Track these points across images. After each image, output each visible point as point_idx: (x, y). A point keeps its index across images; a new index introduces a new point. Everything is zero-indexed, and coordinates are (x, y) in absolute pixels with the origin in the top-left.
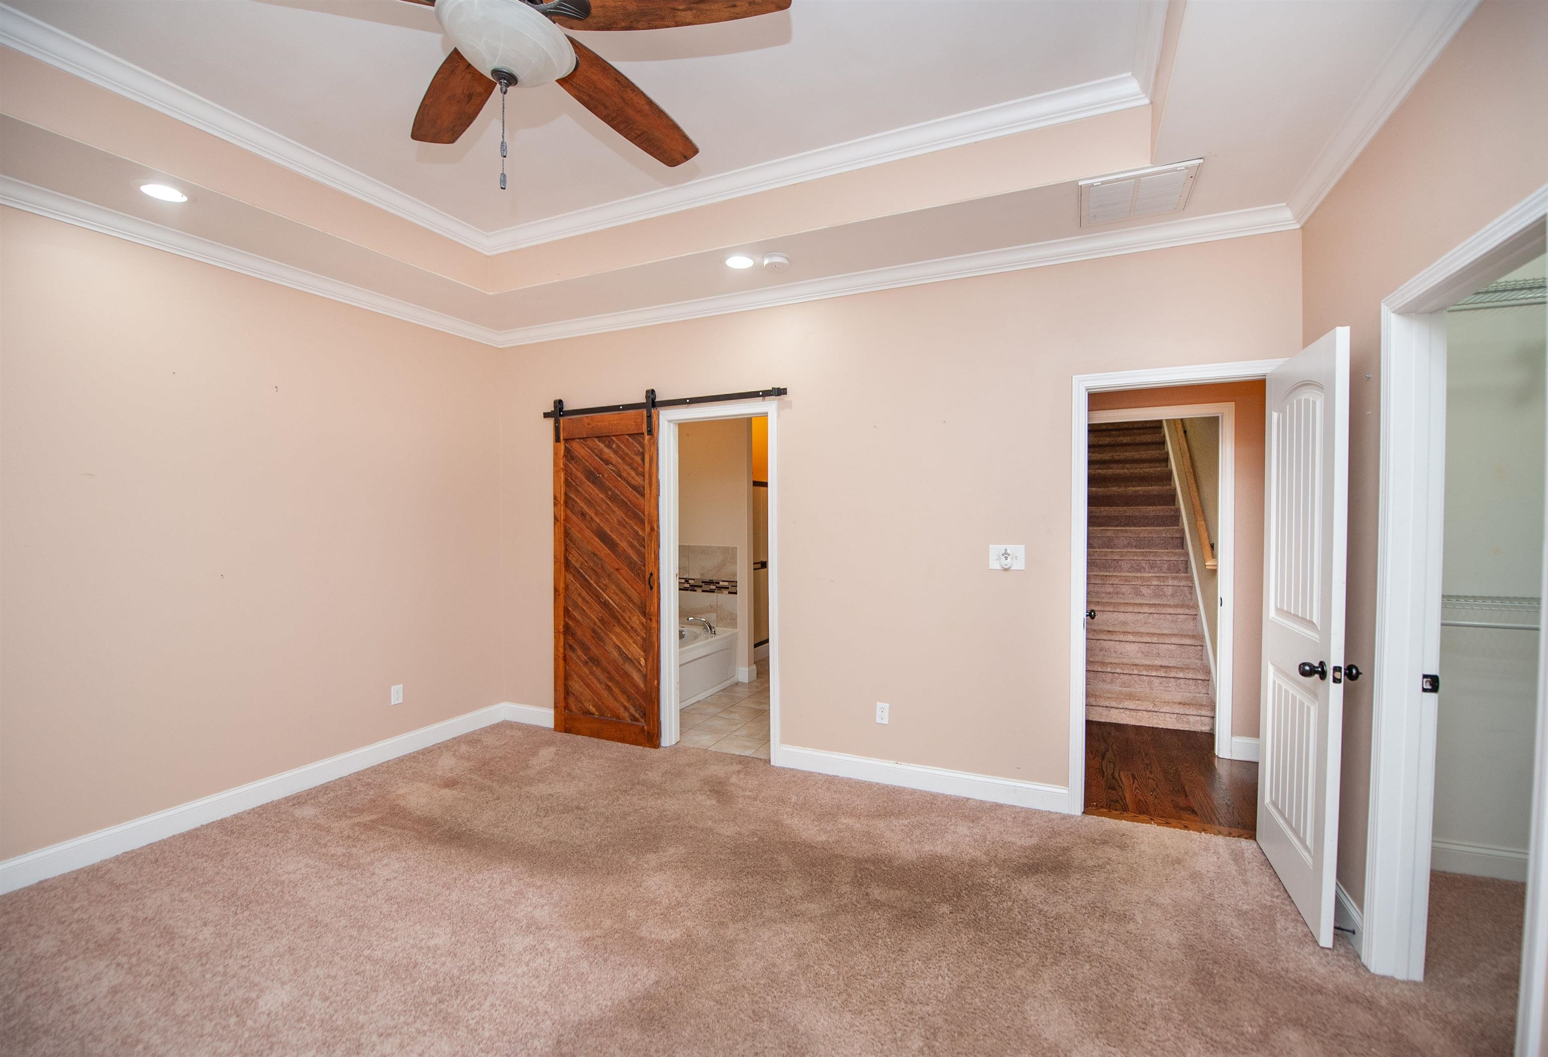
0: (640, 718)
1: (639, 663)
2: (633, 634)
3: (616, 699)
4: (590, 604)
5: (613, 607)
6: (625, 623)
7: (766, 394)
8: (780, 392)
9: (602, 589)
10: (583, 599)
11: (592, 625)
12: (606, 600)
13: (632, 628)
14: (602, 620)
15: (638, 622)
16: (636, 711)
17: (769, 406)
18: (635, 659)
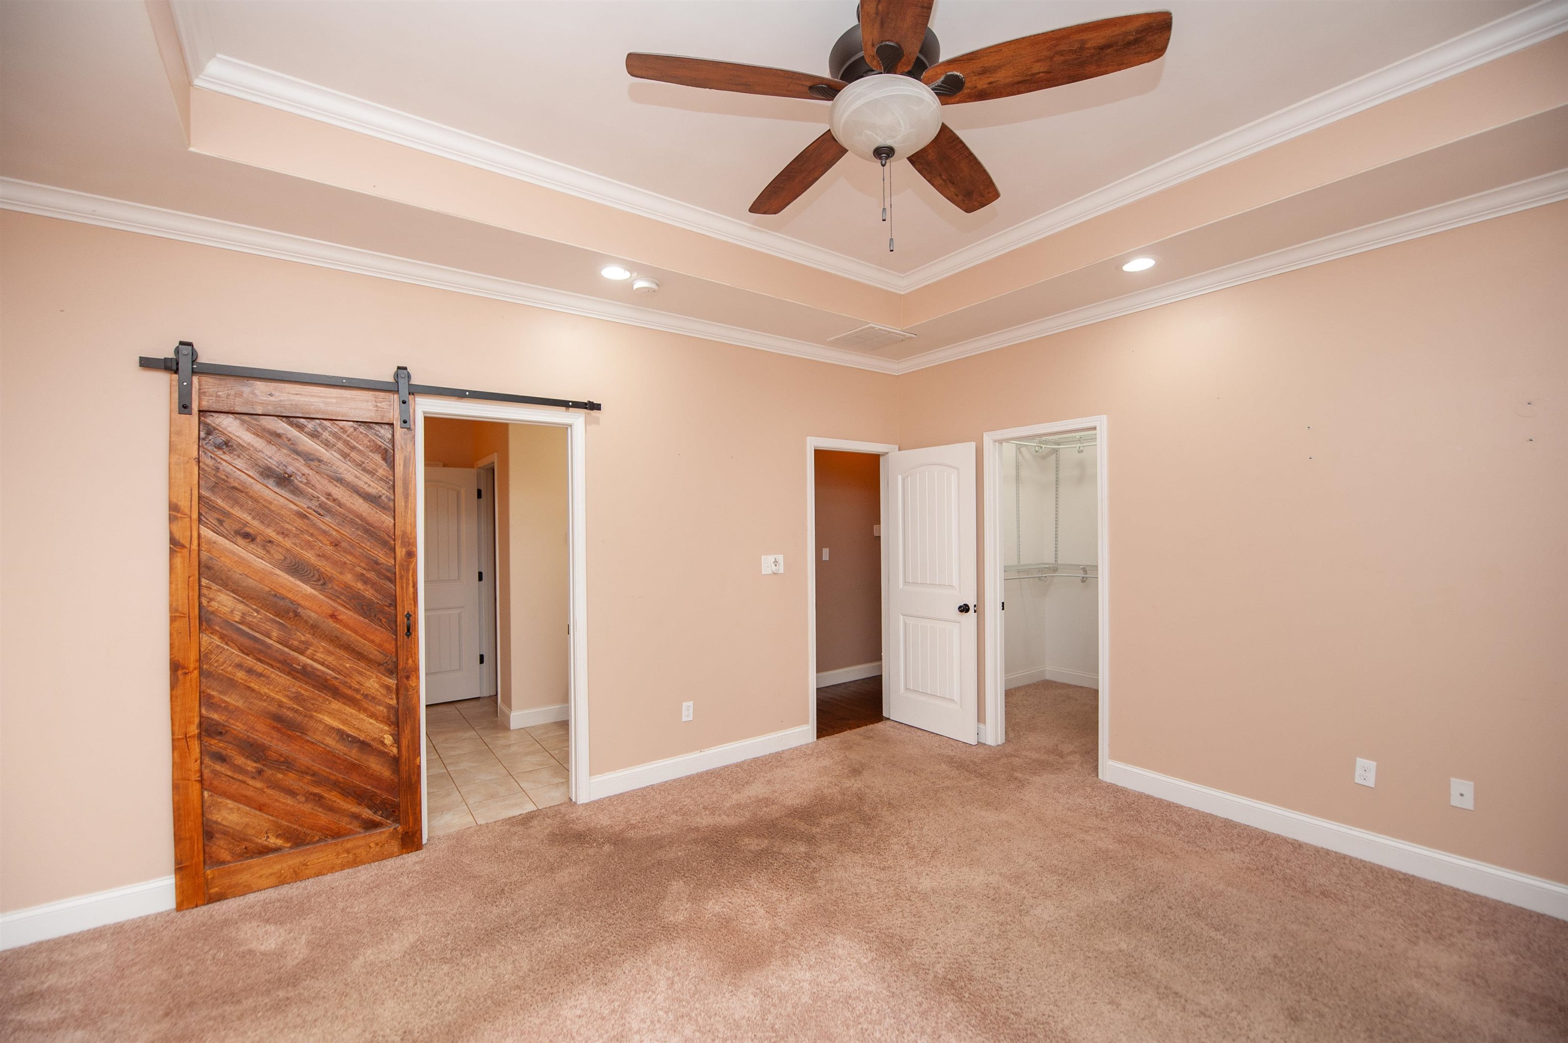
0: (383, 820)
1: (383, 744)
2: (365, 704)
3: (331, 809)
4: (268, 677)
5: (323, 673)
6: (349, 692)
7: (577, 405)
8: (593, 406)
9: (296, 650)
10: (250, 671)
11: (273, 709)
12: (305, 667)
13: (366, 696)
14: (298, 698)
15: (377, 686)
16: (375, 813)
17: (577, 419)
18: (374, 739)
